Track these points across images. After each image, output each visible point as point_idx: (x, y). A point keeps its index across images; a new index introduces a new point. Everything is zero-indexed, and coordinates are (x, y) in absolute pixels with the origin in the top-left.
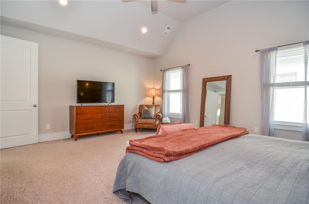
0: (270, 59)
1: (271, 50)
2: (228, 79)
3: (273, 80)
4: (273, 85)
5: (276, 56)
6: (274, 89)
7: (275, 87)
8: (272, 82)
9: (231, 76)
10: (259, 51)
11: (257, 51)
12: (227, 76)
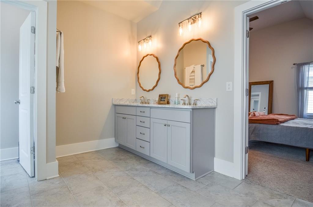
0: (304, 70)
1: (305, 64)
2: (271, 83)
3: (306, 85)
4: (307, 88)
5: (309, 69)
6: (308, 91)
7: (308, 90)
8: (306, 86)
9: (273, 81)
10: (296, 64)
11: (294, 64)
12: (270, 81)
